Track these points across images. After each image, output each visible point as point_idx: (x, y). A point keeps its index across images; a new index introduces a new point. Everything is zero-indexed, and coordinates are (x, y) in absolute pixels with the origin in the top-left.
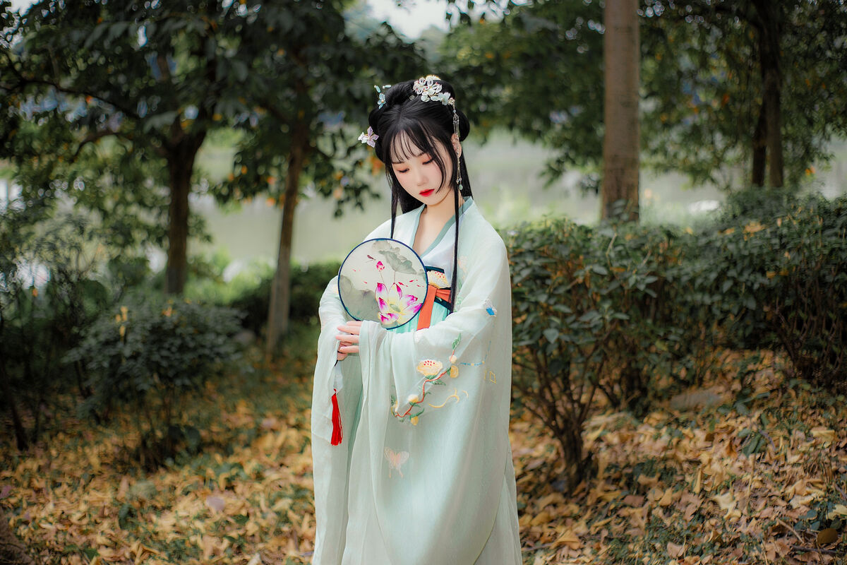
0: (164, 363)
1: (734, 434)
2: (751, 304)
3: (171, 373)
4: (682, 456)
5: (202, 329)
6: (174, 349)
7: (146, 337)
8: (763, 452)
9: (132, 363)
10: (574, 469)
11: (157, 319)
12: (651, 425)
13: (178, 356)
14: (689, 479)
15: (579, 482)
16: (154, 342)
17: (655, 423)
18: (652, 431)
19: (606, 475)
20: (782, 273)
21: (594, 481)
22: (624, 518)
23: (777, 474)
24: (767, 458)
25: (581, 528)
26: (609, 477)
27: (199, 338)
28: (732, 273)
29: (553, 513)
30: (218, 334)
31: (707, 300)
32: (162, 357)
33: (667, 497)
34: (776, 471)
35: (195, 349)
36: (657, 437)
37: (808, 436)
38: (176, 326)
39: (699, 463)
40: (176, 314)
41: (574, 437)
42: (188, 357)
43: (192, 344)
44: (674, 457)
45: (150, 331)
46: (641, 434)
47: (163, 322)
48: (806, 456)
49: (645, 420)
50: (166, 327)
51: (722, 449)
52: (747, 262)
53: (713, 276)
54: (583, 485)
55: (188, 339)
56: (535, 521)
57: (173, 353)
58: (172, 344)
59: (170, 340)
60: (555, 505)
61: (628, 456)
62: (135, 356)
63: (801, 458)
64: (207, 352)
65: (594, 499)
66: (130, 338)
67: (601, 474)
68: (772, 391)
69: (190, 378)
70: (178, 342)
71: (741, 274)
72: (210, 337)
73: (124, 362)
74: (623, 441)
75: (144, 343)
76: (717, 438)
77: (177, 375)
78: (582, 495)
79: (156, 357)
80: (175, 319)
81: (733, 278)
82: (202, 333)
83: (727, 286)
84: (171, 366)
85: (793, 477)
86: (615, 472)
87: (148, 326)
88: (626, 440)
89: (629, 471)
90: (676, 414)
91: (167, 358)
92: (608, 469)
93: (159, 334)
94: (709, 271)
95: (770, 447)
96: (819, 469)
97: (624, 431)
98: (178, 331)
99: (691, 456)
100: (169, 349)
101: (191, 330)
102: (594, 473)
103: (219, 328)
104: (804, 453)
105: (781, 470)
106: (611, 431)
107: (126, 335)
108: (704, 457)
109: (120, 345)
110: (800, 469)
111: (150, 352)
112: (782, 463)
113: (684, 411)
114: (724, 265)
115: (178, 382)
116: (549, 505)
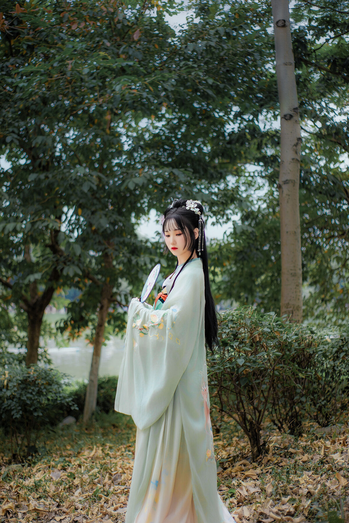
5: (51, 383)
6: (34, 393)
9: (10, 401)
10: (256, 449)
11: (26, 375)
13: (36, 397)
15: (258, 455)
16: (23, 389)
19: (274, 452)
21: (267, 454)
22: (282, 466)
25: (258, 471)
27: (49, 387)
29: (243, 468)
32: (28, 398)
33: (305, 457)
41: (256, 433)
43: (44, 391)
47: (29, 377)
49: (300, 438)
50: (29, 380)
54: (260, 456)
55: (42, 387)
56: (233, 471)
58: (33, 390)
59: (32, 388)
60: (245, 465)
62: (12, 398)
65: (266, 461)
66: (10, 385)
67: (271, 451)
70: (36, 389)
72: (55, 387)
73: (6, 402)
78: (260, 460)
79: (24, 398)
82: (50, 385)
84: (32, 404)
87: (20, 378)
91: (30, 399)
100: (31, 393)
102: (267, 451)
107: (7, 385)
109: (4, 390)
111: (21, 394)
116: (241, 465)
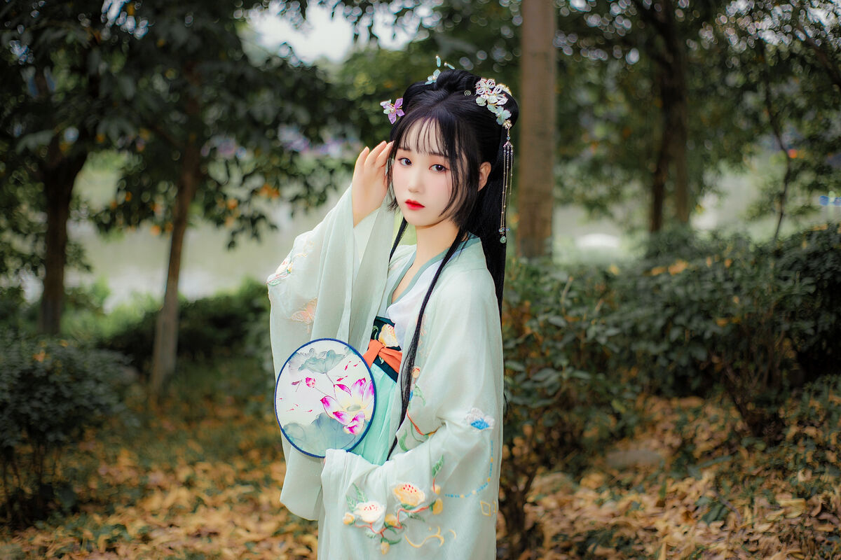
0: (35, 416)
1: (687, 501)
2: (701, 354)
3: (42, 428)
4: (635, 524)
5: (80, 377)
6: (46, 400)
7: (15, 385)
8: (725, 519)
10: (516, 539)
11: (27, 365)
12: (589, 488)
13: (51, 407)
14: (650, 549)
15: (522, 550)
16: (22, 391)
17: (593, 485)
18: (592, 495)
19: (554, 543)
20: (735, 321)
21: (540, 550)
23: (747, 542)
24: (731, 526)
26: (557, 546)
27: (75, 386)
28: (681, 320)
30: (98, 382)
31: (653, 349)
32: (33, 409)
34: (745, 538)
35: (71, 399)
36: (601, 503)
37: (774, 505)
38: (49, 373)
39: (655, 530)
40: (50, 358)
42: (63, 408)
43: (67, 394)
44: (627, 525)
45: (19, 379)
46: (580, 499)
47: (35, 368)
48: (776, 526)
49: (583, 481)
50: (37, 374)
51: (678, 516)
52: (695, 308)
53: (660, 323)
54: (527, 554)
55: (63, 388)
57: (45, 404)
58: (44, 394)
59: (42, 389)
61: (572, 523)
63: (772, 527)
64: (85, 402)
67: (548, 542)
68: (716, 448)
69: (65, 432)
70: (51, 391)
71: (690, 320)
72: (89, 386)
74: (561, 506)
75: (11, 392)
76: (669, 504)
77: (51, 428)
79: (26, 409)
80: (48, 365)
81: (681, 325)
82: (78, 380)
83: (675, 334)
84: (42, 419)
85: (769, 548)
86: (564, 541)
87: (16, 373)
88: (564, 504)
89: (580, 539)
90: (615, 473)
91: (39, 410)
92: (555, 537)
93: (29, 381)
94: (655, 316)
95: (733, 516)
96: (795, 538)
97: (560, 495)
98: (52, 378)
99: (642, 522)
100: (40, 399)
101: (66, 377)
102: (540, 541)
103: (100, 375)
104: (774, 522)
105: (752, 539)
106: (546, 495)
108: (660, 525)
110: (773, 539)
111: (18, 403)
112: (749, 530)
113: (623, 470)
114: (670, 312)
115: (51, 437)
